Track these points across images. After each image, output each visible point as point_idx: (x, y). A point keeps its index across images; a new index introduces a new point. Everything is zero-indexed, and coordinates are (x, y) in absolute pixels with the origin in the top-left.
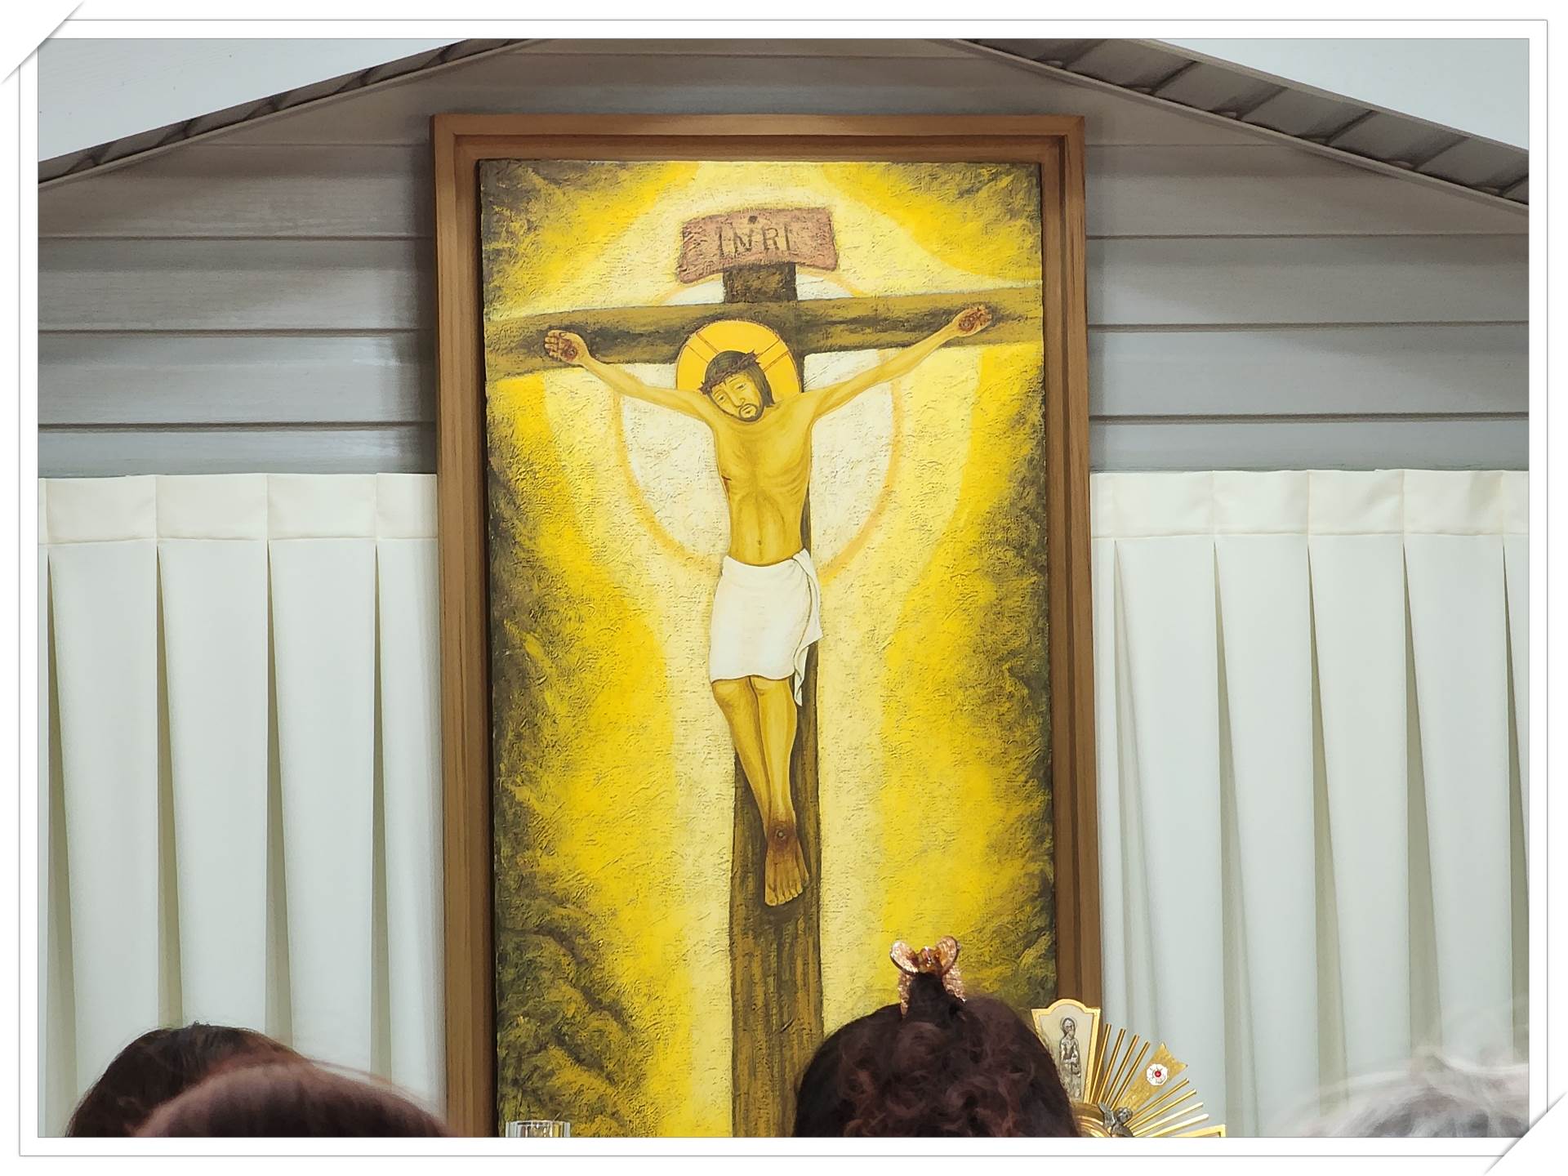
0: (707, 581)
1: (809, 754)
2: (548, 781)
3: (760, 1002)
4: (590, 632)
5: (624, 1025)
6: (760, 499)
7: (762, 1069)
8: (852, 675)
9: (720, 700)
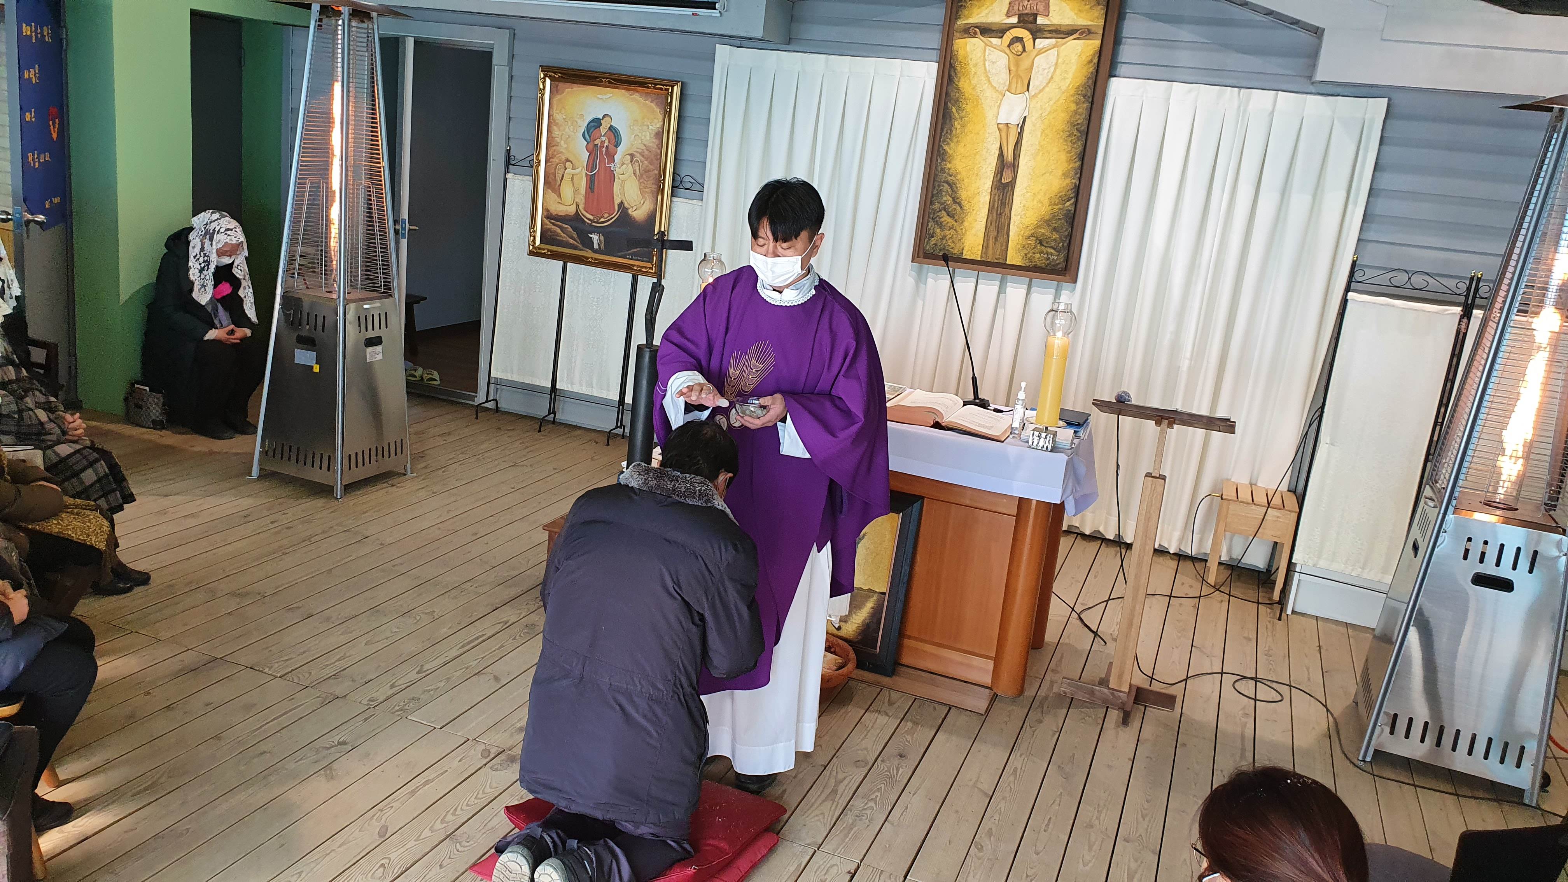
0: (1001, 97)
1: (1019, 145)
2: (952, 144)
3: (996, 206)
4: (969, 108)
5: (961, 208)
6: (1018, 76)
7: (993, 224)
8: (1034, 125)
9: (998, 128)
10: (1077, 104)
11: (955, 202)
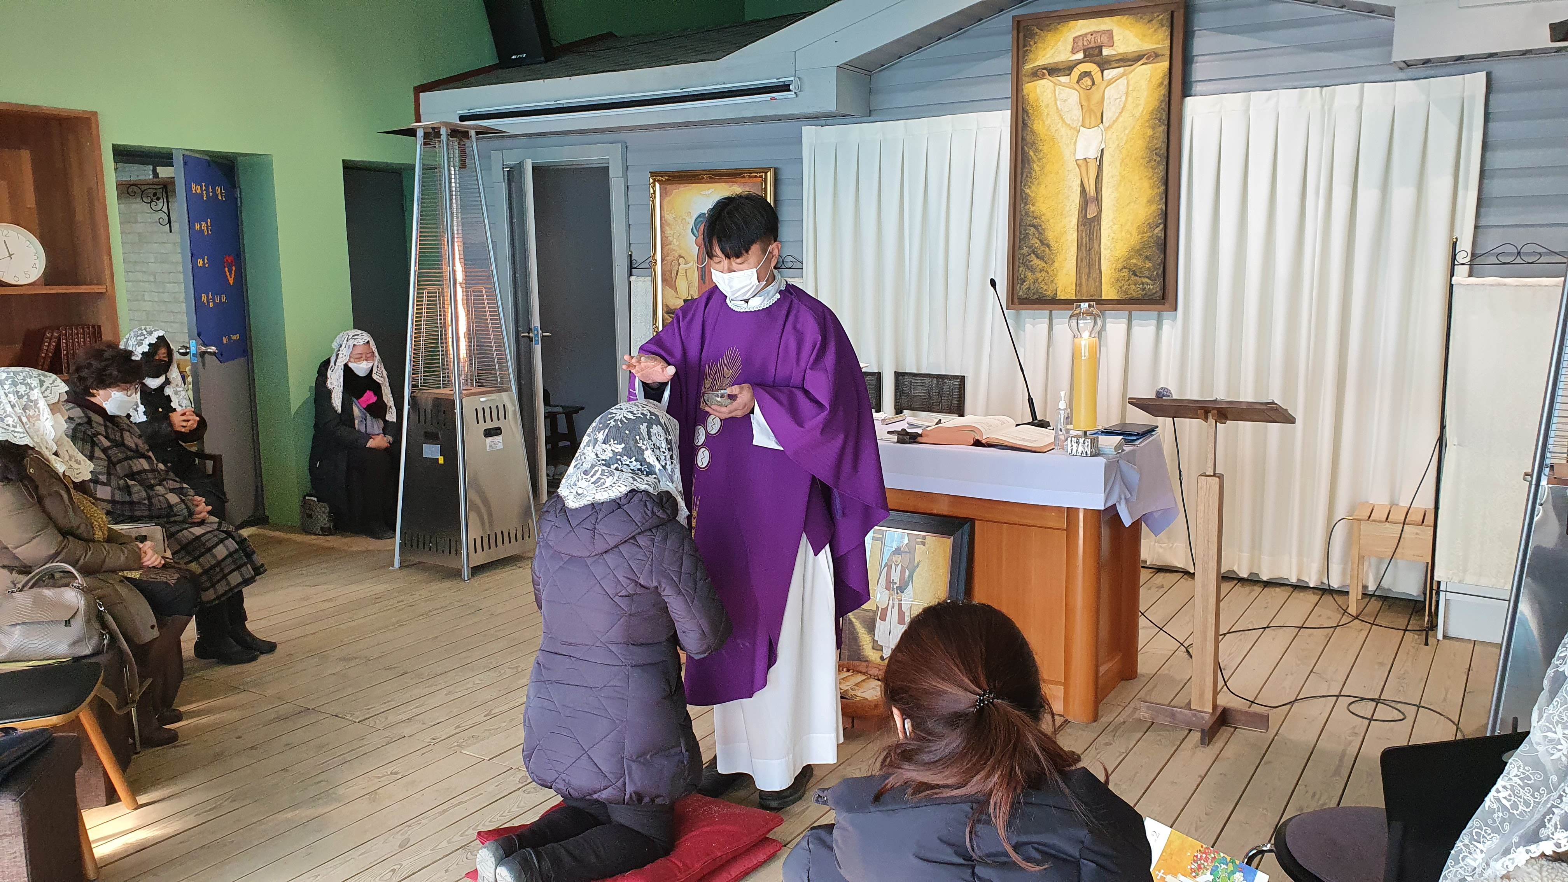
0: (1076, 133)
1: (1100, 178)
2: (1033, 187)
3: (1084, 244)
4: (1045, 149)
5: (1049, 248)
6: (1090, 111)
7: (1084, 262)
8: (1113, 156)
9: (1077, 165)
10: (1153, 128)
11: (1043, 244)
